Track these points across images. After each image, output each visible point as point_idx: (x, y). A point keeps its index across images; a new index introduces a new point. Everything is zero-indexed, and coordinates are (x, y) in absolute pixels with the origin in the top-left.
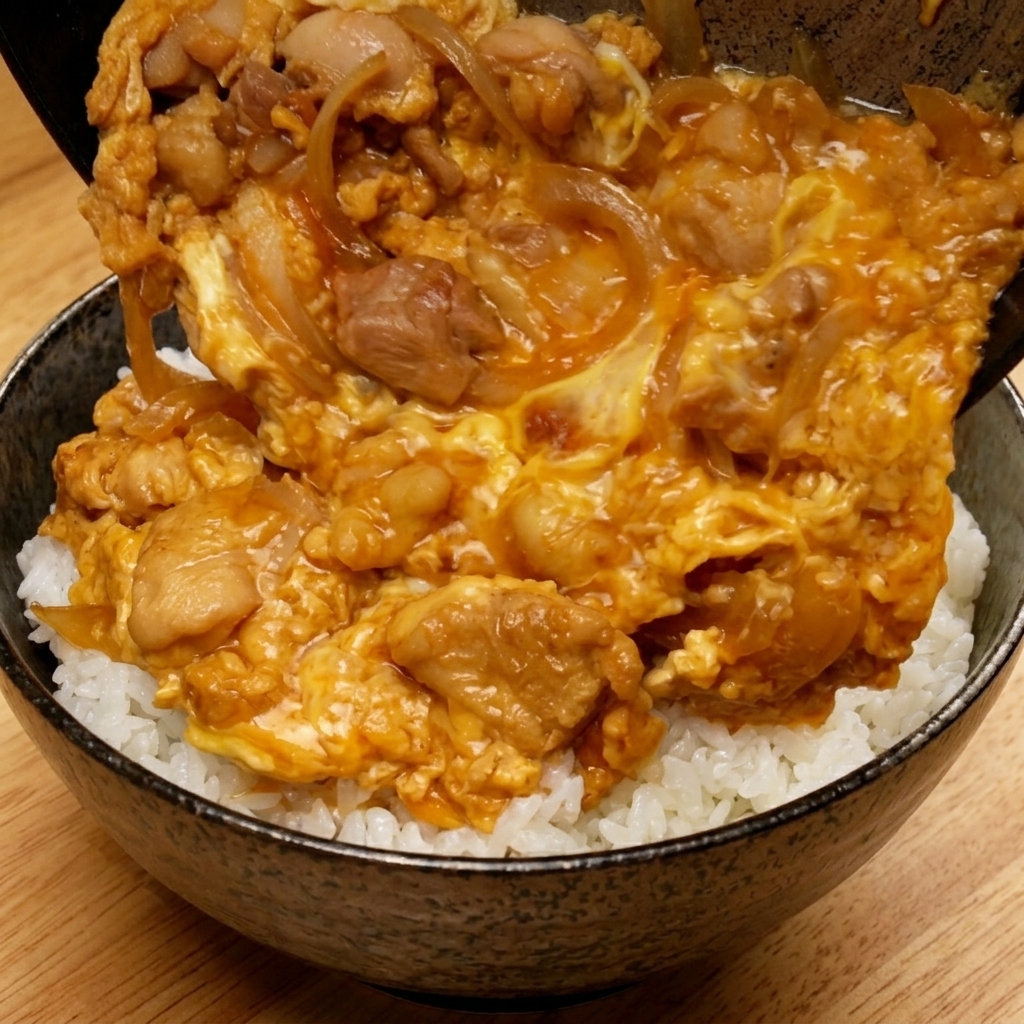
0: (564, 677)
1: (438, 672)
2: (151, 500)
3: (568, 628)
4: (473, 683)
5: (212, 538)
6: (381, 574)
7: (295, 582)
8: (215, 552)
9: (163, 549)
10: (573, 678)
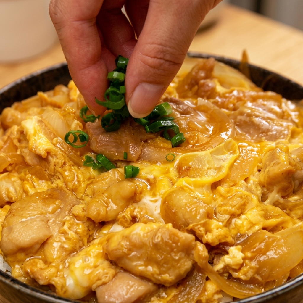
0: (178, 261)
1: (127, 261)
2: (7, 199)
3: (179, 241)
4: (142, 265)
5: (33, 210)
6: (103, 224)
7: (66, 227)
8: (34, 215)
9: (14, 215)
10: (182, 261)
